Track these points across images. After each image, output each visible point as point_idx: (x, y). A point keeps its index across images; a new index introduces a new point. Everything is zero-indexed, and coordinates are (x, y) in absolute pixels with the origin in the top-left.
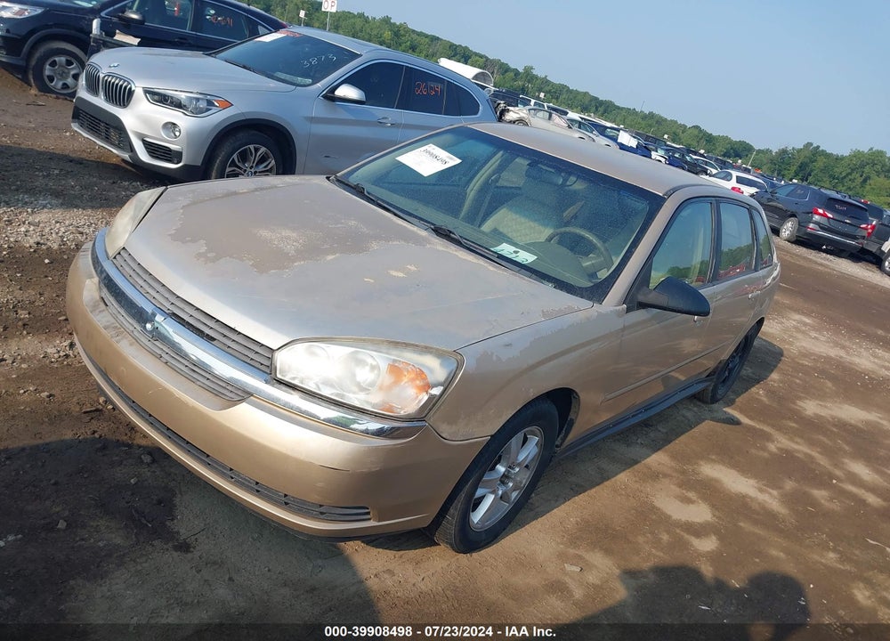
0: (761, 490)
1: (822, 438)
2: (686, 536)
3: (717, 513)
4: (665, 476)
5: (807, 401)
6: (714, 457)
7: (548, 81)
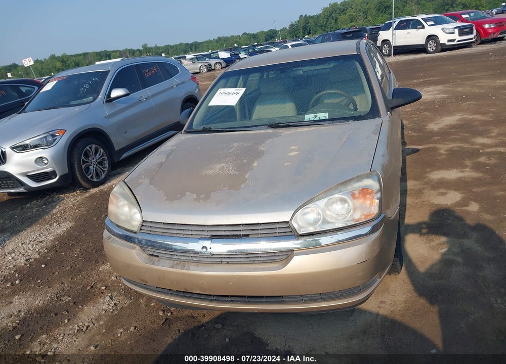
0: (463, 172)
1: (454, 136)
2: (463, 208)
3: (461, 192)
4: (424, 189)
5: (429, 125)
6: (428, 170)
7: (158, 47)
